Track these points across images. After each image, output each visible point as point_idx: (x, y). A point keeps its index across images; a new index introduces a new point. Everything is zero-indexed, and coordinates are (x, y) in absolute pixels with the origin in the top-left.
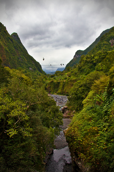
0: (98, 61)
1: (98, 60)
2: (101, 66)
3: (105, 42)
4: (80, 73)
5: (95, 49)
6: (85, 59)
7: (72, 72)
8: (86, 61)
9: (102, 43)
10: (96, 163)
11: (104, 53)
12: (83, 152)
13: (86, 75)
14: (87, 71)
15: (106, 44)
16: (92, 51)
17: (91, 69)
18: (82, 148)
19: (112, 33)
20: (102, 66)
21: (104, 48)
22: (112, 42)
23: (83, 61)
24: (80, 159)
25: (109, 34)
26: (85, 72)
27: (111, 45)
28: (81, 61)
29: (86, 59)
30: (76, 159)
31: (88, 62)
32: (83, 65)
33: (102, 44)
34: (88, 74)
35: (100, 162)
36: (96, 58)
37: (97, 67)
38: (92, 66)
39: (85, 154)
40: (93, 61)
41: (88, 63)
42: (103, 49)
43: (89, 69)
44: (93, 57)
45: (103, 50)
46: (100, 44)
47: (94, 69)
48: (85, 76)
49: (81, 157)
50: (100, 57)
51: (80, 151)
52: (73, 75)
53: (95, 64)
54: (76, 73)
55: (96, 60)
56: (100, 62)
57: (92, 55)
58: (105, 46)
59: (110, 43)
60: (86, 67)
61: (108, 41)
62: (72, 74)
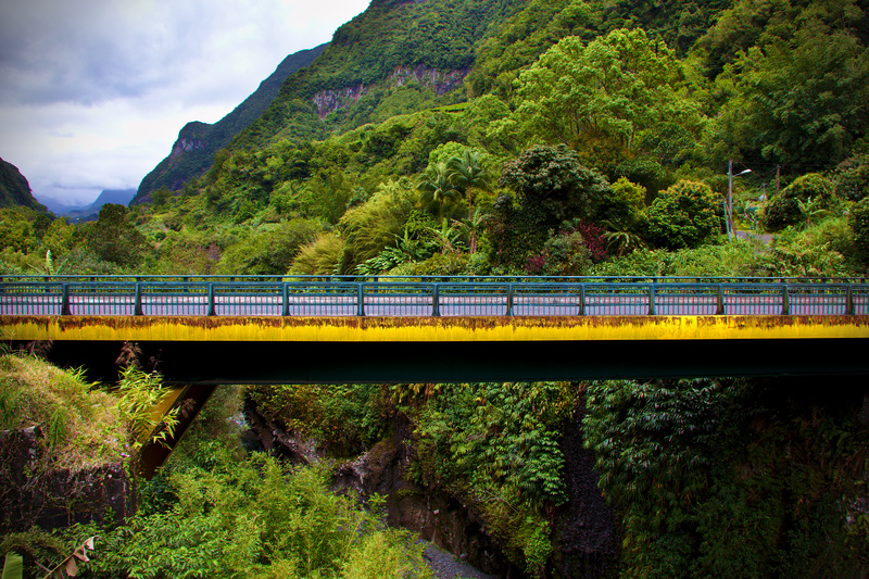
0: (280, 176)
1: (278, 171)
2: (290, 192)
3: (298, 102)
4: (216, 215)
5: (262, 124)
6: (233, 167)
7: (183, 212)
8: (236, 172)
9: (285, 103)
10: (331, 427)
11: (300, 148)
12: (296, 414)
13: (239, 222)
14: (242, 208)
15: (300, 110)
16: (251, 131)
17: (257, 202)
18: (295, 405)
19: (323, 68)
20: (294, 192)
21: (295, 125)
22: (323, 104)
23: (226, 171)
24: (291, 432)
25: (312, 72)
26: (234, 214)
27: (318, 112)
28: (217, 171)
29: (236, 163)
30: (279, 436)
31: (243, 176)
32: (227, 188)
33: (288, 107)
34: (245, 220)
35: (340, 422)
36: (273, 162)
37: (275, 195)
38: (259, 190)
39: (302, 419)
40: (262, 174)
41: (244, 179)
42: (292, 128)
43: (250, 203)
44: (263, 160)
45: (289, 131)
46: (280, 105)
47: (267, 202)
48: (237, 228)
49: (293, 426)
50: (285, 159)
51: (288, 416)
52: (188, 222)
53: (269, 186)
54: (199, 217)
55: (272, 169)
56: (286, 179)
57: (259, 154)
58: (299, 114)
59: (316, 106)
60: (238, 192)
61: (308, 98)
62: (184, 218)
